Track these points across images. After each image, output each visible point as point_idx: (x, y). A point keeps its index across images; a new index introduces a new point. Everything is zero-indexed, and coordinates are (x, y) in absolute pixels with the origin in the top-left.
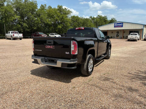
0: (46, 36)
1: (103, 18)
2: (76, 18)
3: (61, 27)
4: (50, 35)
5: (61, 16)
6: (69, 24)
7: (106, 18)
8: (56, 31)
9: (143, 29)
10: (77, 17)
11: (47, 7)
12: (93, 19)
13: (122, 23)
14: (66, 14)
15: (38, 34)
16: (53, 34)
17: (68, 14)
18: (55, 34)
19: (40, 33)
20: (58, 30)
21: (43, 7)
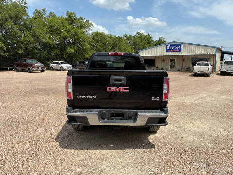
0: (41, 66)
1: (146, 37)
2: (101, 35)
3: (73, 51)
4: (51, 65)
5: (73, 31)
6: (89, 46)
7: (151, 38)
8: (64, 56)
9: (216, 55)
10: (103, 34)
11: (47, 15)
12: (130, 38)
14: (83, 27)
15: (24, 62)
16: (58, 63)
17: (86, 27)
18: (62, 63)
19: (29, 61)
20: (67, 55)
21: (39, 14)
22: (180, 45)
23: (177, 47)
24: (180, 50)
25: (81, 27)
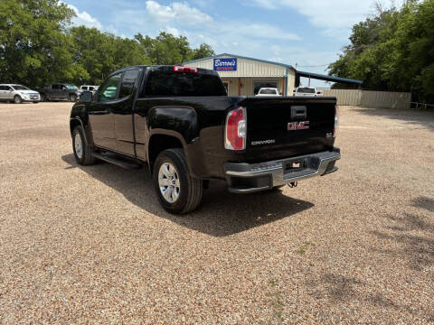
1: (178, 41)
2: (91, 35)
3: (37, 64)
5: (35, 23)
7: (186, 44)
8: (19, 75)
9: (287, 78)
10: (94, 31)
12: (147, 42)
13: (234, 59)
14: (56, 17)
16: (8, 88)
17: (62, 18)
18: (16, 88)
20: (25, 73)
22: (236, 60)
23: (230, 64)
24: (234, 68)
25: (51, 17)
